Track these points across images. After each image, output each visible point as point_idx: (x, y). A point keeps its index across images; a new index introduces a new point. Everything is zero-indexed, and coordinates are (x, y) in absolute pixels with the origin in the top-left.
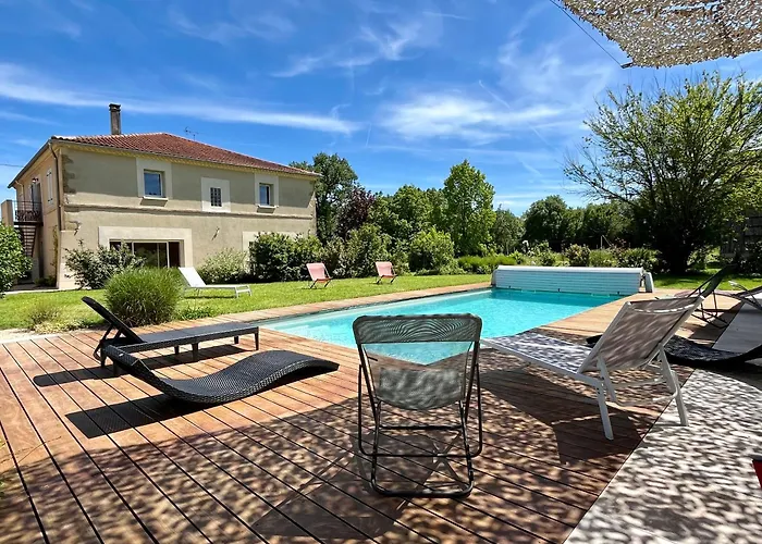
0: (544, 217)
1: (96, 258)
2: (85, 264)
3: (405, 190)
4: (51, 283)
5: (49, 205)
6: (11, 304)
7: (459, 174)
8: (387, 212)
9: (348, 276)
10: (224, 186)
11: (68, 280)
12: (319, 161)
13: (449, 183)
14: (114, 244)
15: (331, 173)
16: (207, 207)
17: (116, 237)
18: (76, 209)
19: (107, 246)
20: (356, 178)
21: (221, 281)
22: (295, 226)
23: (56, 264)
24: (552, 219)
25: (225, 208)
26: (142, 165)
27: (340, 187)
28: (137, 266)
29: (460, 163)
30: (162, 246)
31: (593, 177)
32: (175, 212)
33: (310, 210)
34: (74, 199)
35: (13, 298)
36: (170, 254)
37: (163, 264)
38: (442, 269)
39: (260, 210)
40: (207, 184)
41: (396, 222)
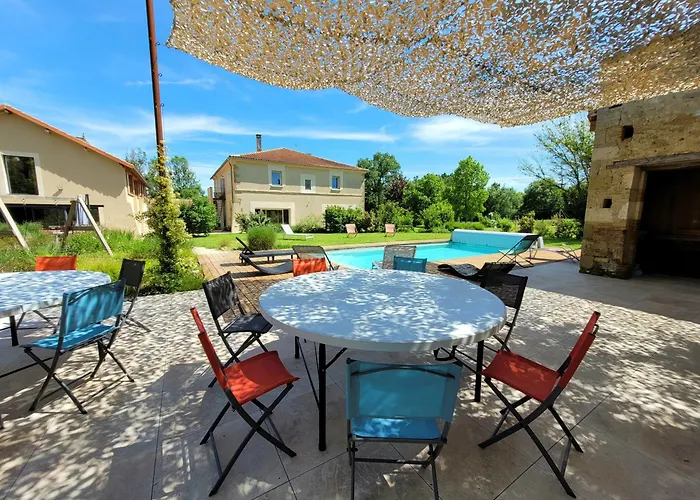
0: (539, 193)
1: (248, 218)
2: (244, 222)
3: (428, 177)
4: (228, 229)
5: (228, 189)
6: (212, 239)
7: (464, 165)
8: (415, 191)
9: (376, 231)
10: (312, 178)
11: (236, 228)
12: (376, 158)
13: (458, 172)
14: (257, 211)
15: (384, 164)
16: (303, 190)
17: (258, 207)
18: (240, 192)
19: (254, 212)
20: (399, 167)
21: (307, 232)
22: (352, 201)
23: (231, 219)
24: (545, 195)
25: (313, 190)
26: (272, 168)
27: (389, 174)
28: (266, 223)
29: (465, 159)
30: (280, 211)
31: (537, 172)
32: (286, 194)
33: (361, 191)
34: (239, 187)
35: (213, 236)
36: (283, 216)
37: (280, 222)
38: (434, 229)
39: (332, 191)
40: (304, 177)
41: (420, 197)
